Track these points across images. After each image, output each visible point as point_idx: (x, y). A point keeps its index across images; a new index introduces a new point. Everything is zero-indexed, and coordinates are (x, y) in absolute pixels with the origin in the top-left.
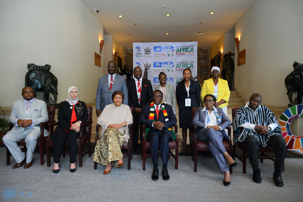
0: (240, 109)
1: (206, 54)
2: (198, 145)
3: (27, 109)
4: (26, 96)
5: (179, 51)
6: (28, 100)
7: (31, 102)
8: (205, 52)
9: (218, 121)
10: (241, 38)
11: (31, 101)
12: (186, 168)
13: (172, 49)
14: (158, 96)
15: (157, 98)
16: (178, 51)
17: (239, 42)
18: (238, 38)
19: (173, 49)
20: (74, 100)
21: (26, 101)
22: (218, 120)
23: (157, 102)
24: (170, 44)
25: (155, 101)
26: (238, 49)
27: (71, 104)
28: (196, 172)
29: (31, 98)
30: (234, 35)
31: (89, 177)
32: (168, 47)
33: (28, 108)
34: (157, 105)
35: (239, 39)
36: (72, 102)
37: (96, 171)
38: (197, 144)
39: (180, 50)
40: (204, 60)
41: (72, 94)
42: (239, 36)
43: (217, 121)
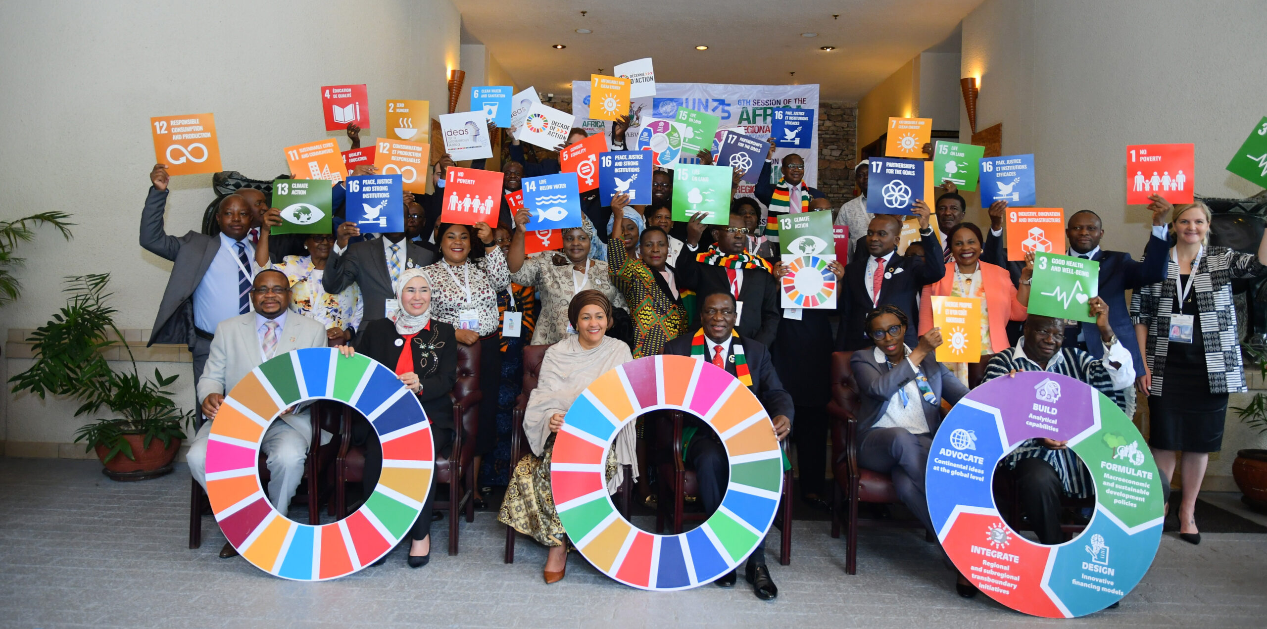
0: (997, 362)
1: (845, 124)
2: (861, 482)
3: (265, 347)
4: (263, 303)
5: (748, 119)
6: (271, 316)
7: (278, 326)
8: (842, 116)
9: (927, 399)
10: (983, 78)
11: (279, 320)
12: (816, 560)
13: (724, 111)
14: (722, 310)
15: (720, 318)
16: (745, 116)
17: (975, 93)
18: (973, 80)
19: (726, 108)
20: (415, 315)
21: (263, 320)
22: (925, 395)
23: (718, 331)
24: (718, 90)
25: (713, 326)
26: (973, 121)
27: (402, 331)
28: (854, 573)
29: (280, 310)
30: (957, 65)
31: (500, 587)
32: (707, 101)
33: (269, 346)
34: (719, 341)
35: (978, 84)
36: (408, 324)
37: (514, 568)
38: (858, 479)
39: (755, 115)
40: (834, 147)
41: (409, 295)
42: (976, 73)
43: (923, 399)
